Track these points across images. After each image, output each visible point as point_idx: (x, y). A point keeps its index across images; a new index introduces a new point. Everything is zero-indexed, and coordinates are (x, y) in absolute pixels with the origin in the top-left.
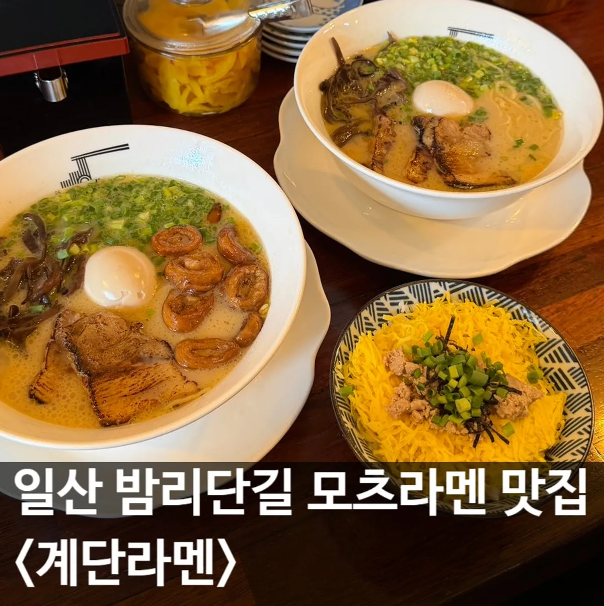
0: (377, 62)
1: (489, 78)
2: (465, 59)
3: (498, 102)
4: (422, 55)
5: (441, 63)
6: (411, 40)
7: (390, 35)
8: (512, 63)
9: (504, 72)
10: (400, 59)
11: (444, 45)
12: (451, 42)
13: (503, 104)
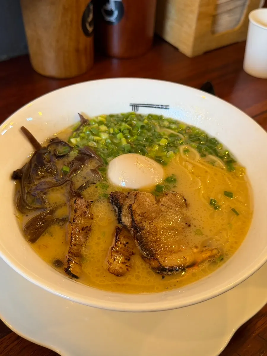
0: (71, 143)
1: (173, 145)
2: (149, 130)
3: (186, 167)
4: (111, 131)
5: (129, 136)
6: (100, 119)
7: (81, 116)
8: (189, 128)
9: (184, 137)
10: (91, 137)
11: (128, 119)
12: (134, 116)
13: (190, 167)
